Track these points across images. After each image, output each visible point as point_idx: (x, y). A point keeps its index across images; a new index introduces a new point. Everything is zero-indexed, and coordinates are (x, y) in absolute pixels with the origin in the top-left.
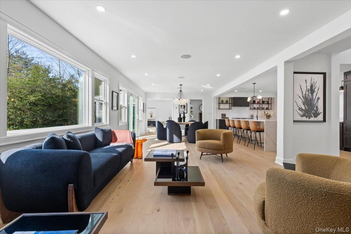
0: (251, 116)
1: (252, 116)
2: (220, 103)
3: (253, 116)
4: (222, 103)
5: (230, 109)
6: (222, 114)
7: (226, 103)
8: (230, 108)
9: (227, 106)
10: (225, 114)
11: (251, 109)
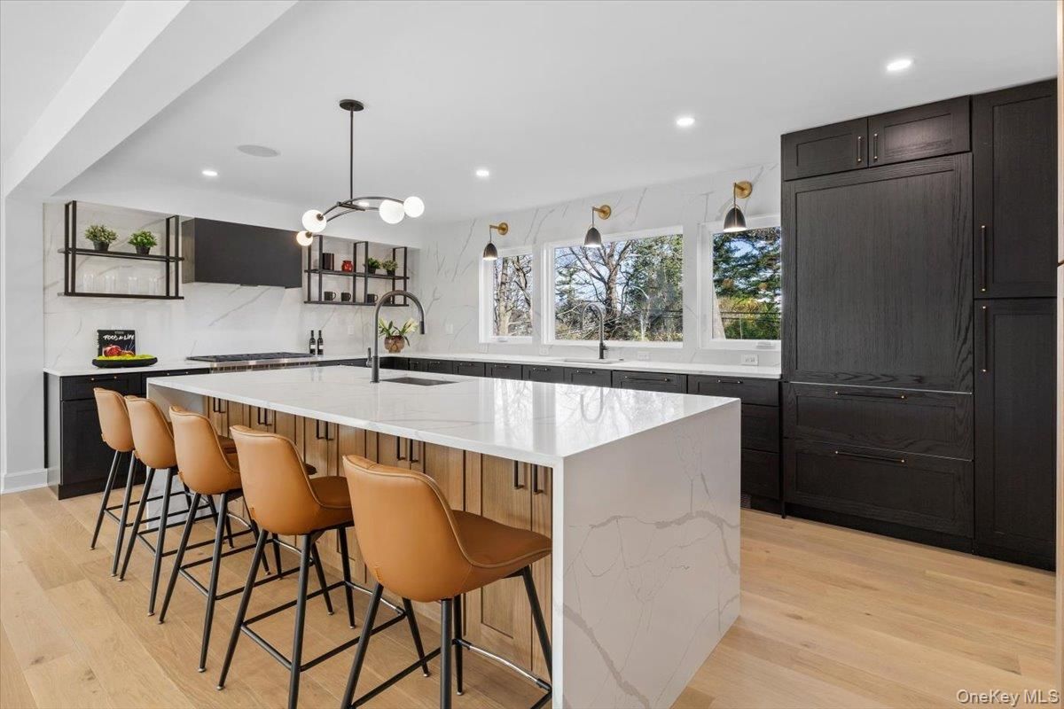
0: (312, 341)
1: (316, 337)
2: (77, 251)
3: (320, 341)
4: (102, 249)
5: (167, 297)
6: (102, 333)
7: (132, 250)
8: (172, 293)
9: (148, 276)
10: (132, 332)
11: (309, 301)
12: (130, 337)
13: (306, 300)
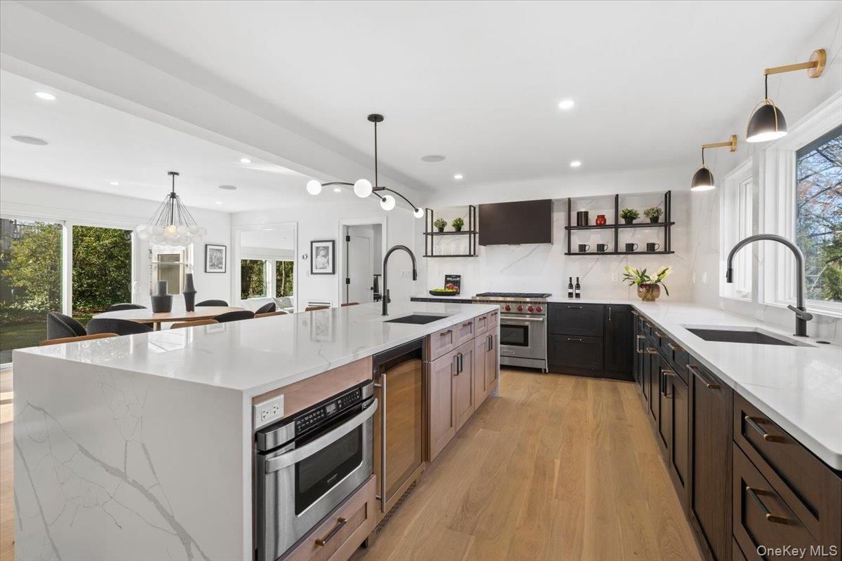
0: (571, 286)
1: (574, 283)
2: (432, 234)
3: (578, 286)
4: (441, 231)
5: (470, 255)
6: (447, 276)
7: (453, 229)
8: (472, 253)
10: (459, 276)
11: (569, 253)
12: (458, 279)
13: (567, 252)
